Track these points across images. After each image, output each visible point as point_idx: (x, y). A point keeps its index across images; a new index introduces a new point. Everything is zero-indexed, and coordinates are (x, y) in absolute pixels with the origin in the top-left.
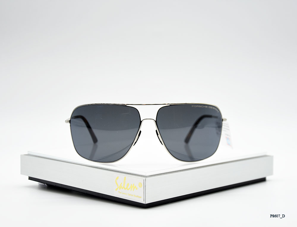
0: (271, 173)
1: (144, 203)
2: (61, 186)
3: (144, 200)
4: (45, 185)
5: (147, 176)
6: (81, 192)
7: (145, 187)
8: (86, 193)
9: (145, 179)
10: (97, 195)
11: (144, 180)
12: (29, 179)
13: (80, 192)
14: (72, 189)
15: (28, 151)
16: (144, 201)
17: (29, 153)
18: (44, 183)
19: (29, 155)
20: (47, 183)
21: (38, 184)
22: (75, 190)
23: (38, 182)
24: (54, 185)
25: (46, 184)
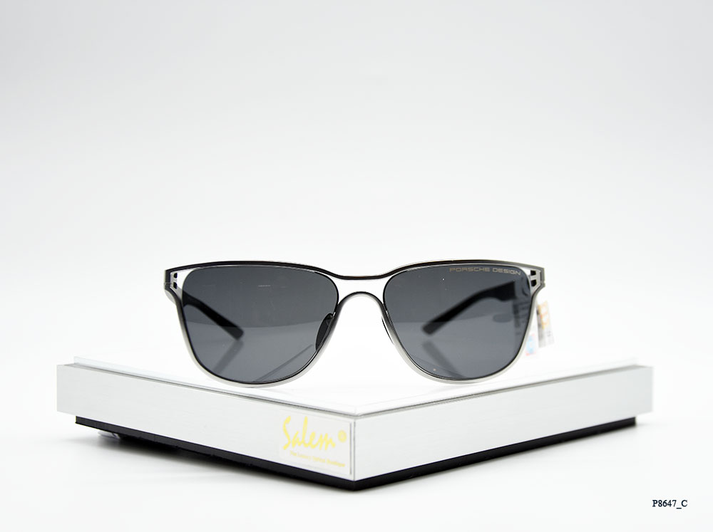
0: (648, 408)
1: (351, 478)
2: (153, 440)
3: (352, 471)
4: (115, 438)
5: (357, 416)
6: (201, 453)
7: (353, 439)
8: (212, 454)
9: (355, 423)
10: (239, 461)
11: (351, 425)
12: (76, 423)
13: (198, 453)
14: (179, 446)
15: (75, 357)
16: (351, 473)
17: (77, 361)
18: (113, 432)
19: (75, 365)
20: (121, 432)
21: (99, 435)
22: (188, 448)
23: (99, 430)
24: (138, 436)
25: (116, 435)
